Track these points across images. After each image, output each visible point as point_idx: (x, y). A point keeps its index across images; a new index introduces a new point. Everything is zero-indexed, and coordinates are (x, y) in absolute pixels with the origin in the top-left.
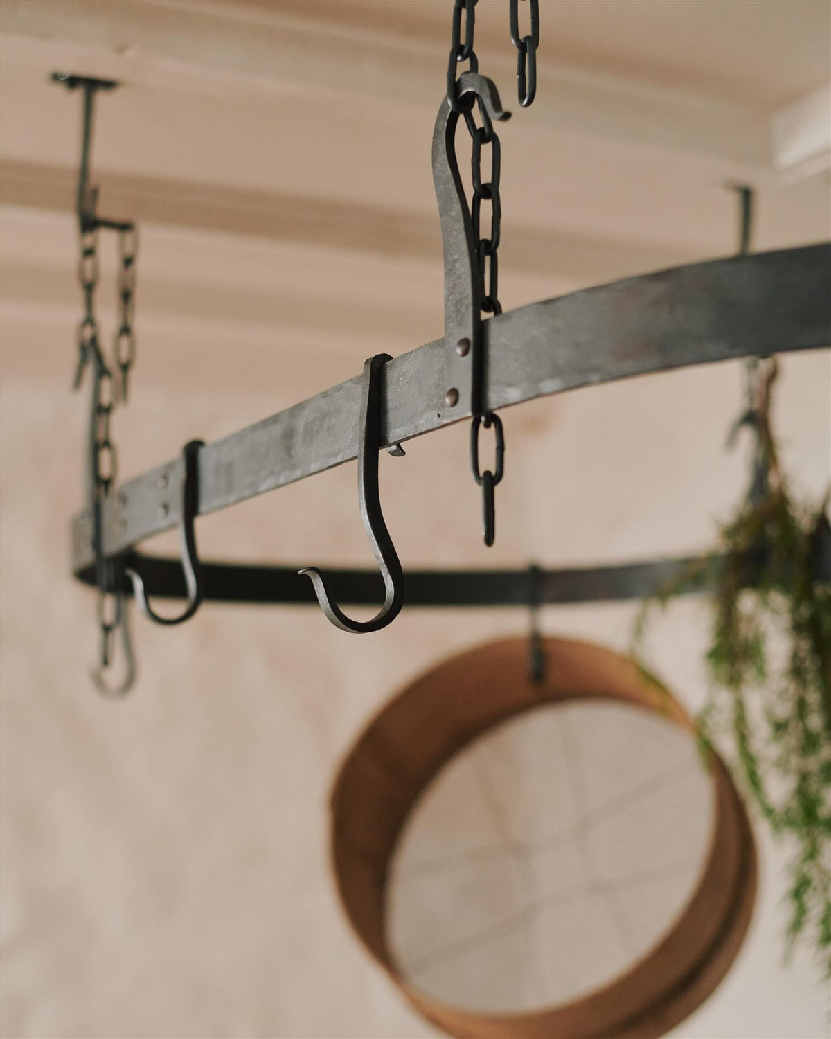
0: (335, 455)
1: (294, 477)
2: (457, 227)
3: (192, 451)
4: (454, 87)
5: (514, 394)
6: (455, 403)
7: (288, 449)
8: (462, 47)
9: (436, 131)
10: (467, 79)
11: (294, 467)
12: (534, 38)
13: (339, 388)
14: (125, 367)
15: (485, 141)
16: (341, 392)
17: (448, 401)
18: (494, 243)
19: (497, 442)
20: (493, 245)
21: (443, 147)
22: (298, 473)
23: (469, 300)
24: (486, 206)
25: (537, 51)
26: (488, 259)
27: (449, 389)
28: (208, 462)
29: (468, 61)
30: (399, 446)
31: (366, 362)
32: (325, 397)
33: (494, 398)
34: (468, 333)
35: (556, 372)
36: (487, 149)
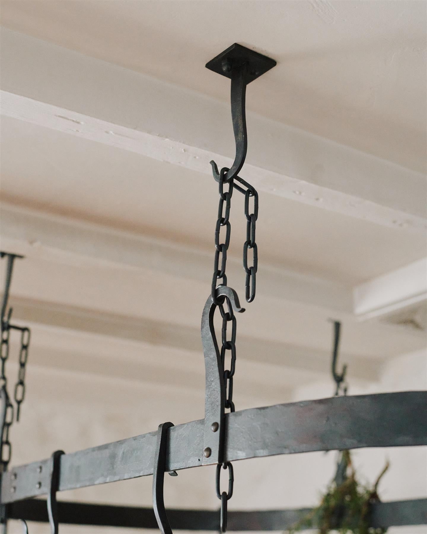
0: (139, 471)
1: (115, 480)
2: (213, 364)
3: (58, 456)
4: (215, 292)
5: (241, 454)
6: (209, 455)
7: (113, 464)
8: (220, 272)
9: (204, 313)
10: (222, 288)
11: (115, 474)
12: (255, 268)
13: (144, 436)
14: (19, 402)
15: (229, 319)
16: (144, 438)
17: (205, 454)
18: (232, 372)
19: (230, 477)
20: (232, 373)
21: (207, 322)
22: (117, 478)
23: (219, 403)
24: (228, 353)
25: (256, 274)
26: (228, 380)
27: (206, 448)
28: (65, 463)
29: (222, 279)
30: (175, 472)
31: (160, 426)
32: (135, 440)
33: (230, 455)
34: (218, 420)
35: (265, 446)
36: (230, 323)
